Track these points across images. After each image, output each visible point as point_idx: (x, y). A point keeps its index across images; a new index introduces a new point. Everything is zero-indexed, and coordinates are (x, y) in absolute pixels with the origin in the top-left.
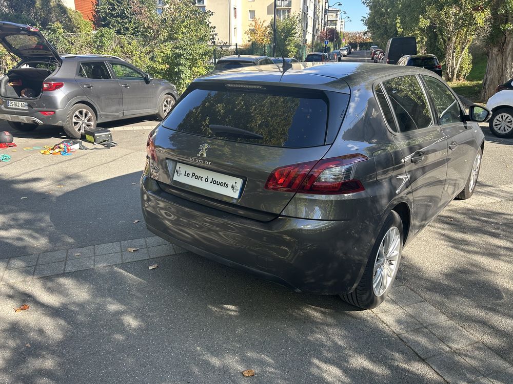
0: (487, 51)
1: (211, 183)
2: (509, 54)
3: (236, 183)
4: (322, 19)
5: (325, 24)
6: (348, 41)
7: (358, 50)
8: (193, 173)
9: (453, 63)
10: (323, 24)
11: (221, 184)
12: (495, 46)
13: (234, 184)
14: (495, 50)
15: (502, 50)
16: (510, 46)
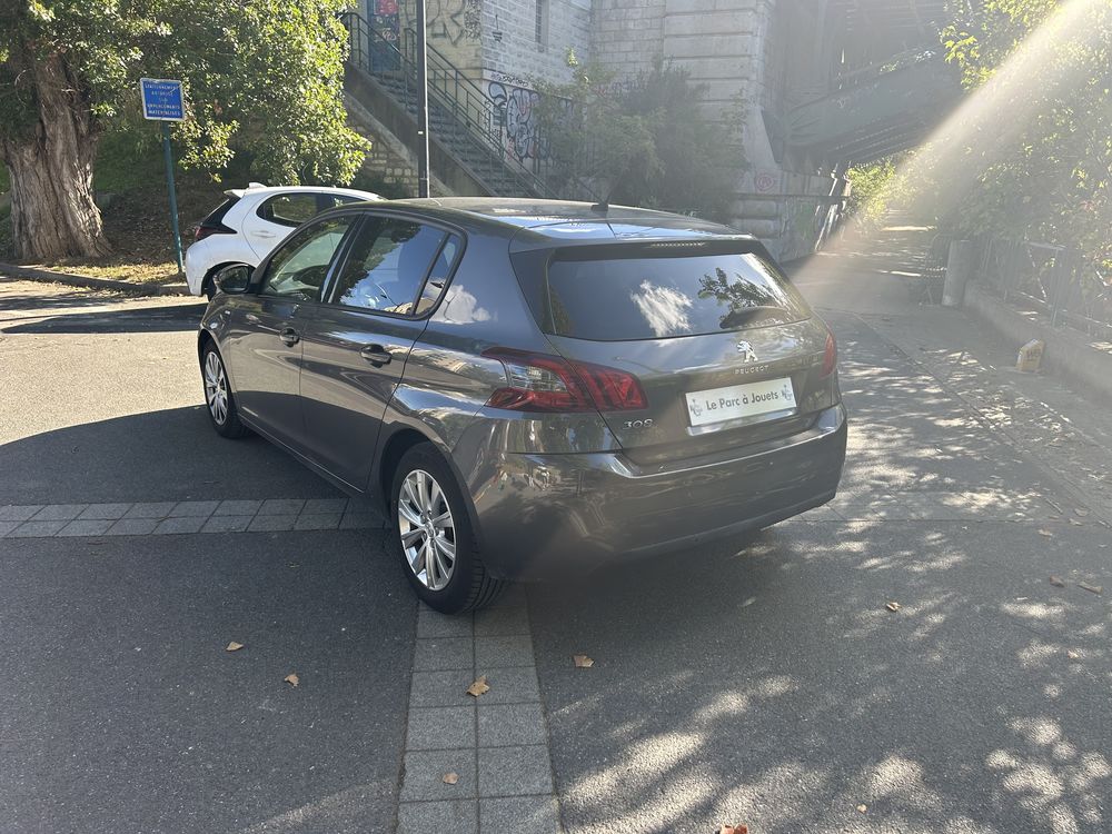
3: (785, 386)
11: (768, 397)
15: (43, 154)
16: (60, 146)
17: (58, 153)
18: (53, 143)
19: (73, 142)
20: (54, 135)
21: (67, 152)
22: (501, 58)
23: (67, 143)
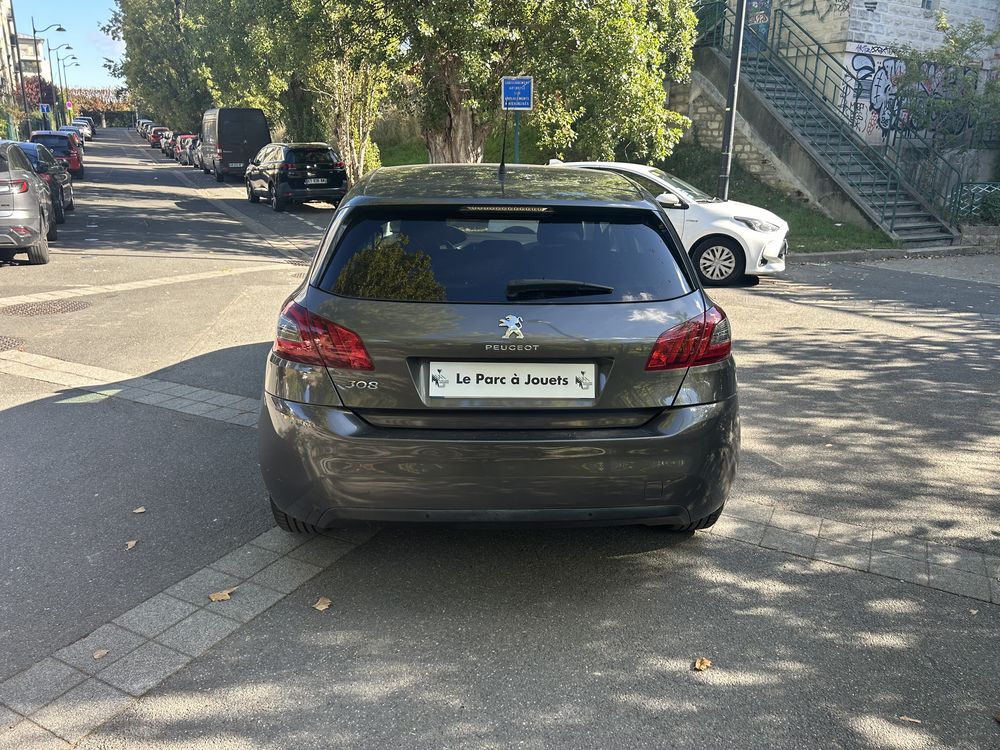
0: (425, 140)
1: (528, 383)
2: (460, 146)
3: (583, 373)
4: (9, 57)
5: (16, 68)
6: (78, 107)
7: (105, 126)
8: (478, 375)
9: (353, 159)
10: (12, 68)
11: (552, 381)
12: (438, 132)
13: (580, 376)
14: (440, 139)
15: (449, 140)
16: (460, 134)
17: (458, 139)
18: (456, 131)
19: (470, 130)
20: (457, 126)
21: (465, 139)
22: (873, 29)
23: (465, 132)
